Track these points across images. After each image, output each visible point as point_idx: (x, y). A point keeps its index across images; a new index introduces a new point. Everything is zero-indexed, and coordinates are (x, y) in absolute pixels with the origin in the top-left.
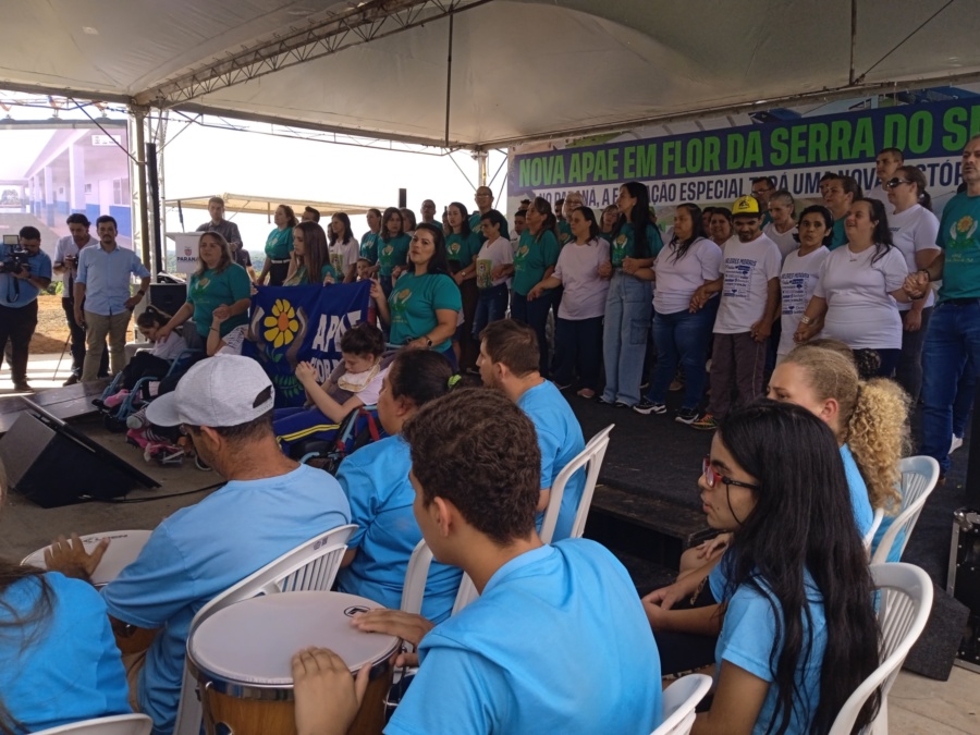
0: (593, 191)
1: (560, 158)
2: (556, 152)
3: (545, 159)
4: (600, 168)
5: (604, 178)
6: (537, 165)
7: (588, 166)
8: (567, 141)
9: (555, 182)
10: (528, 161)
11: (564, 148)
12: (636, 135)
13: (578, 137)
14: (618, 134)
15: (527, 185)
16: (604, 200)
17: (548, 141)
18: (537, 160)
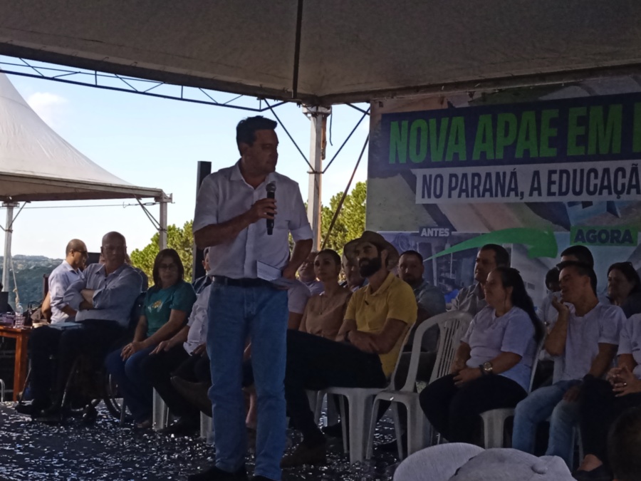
0: (514, 174)
1: (459, 122)
2: (452, 112)
3: (433, 122)
4: (527, 138)
5: (534, 154)
6: (419, 130)
7: (506, 134)
8: (471, 95)
9: (449, 158)
10: (405, 123)
11: (466, 105)
12: (589, 90)
13: (489, 90)
14: (558, 87)
15: (403, 160)
16: (532, 189)
17: (439, 94)
18: (420, 123)
